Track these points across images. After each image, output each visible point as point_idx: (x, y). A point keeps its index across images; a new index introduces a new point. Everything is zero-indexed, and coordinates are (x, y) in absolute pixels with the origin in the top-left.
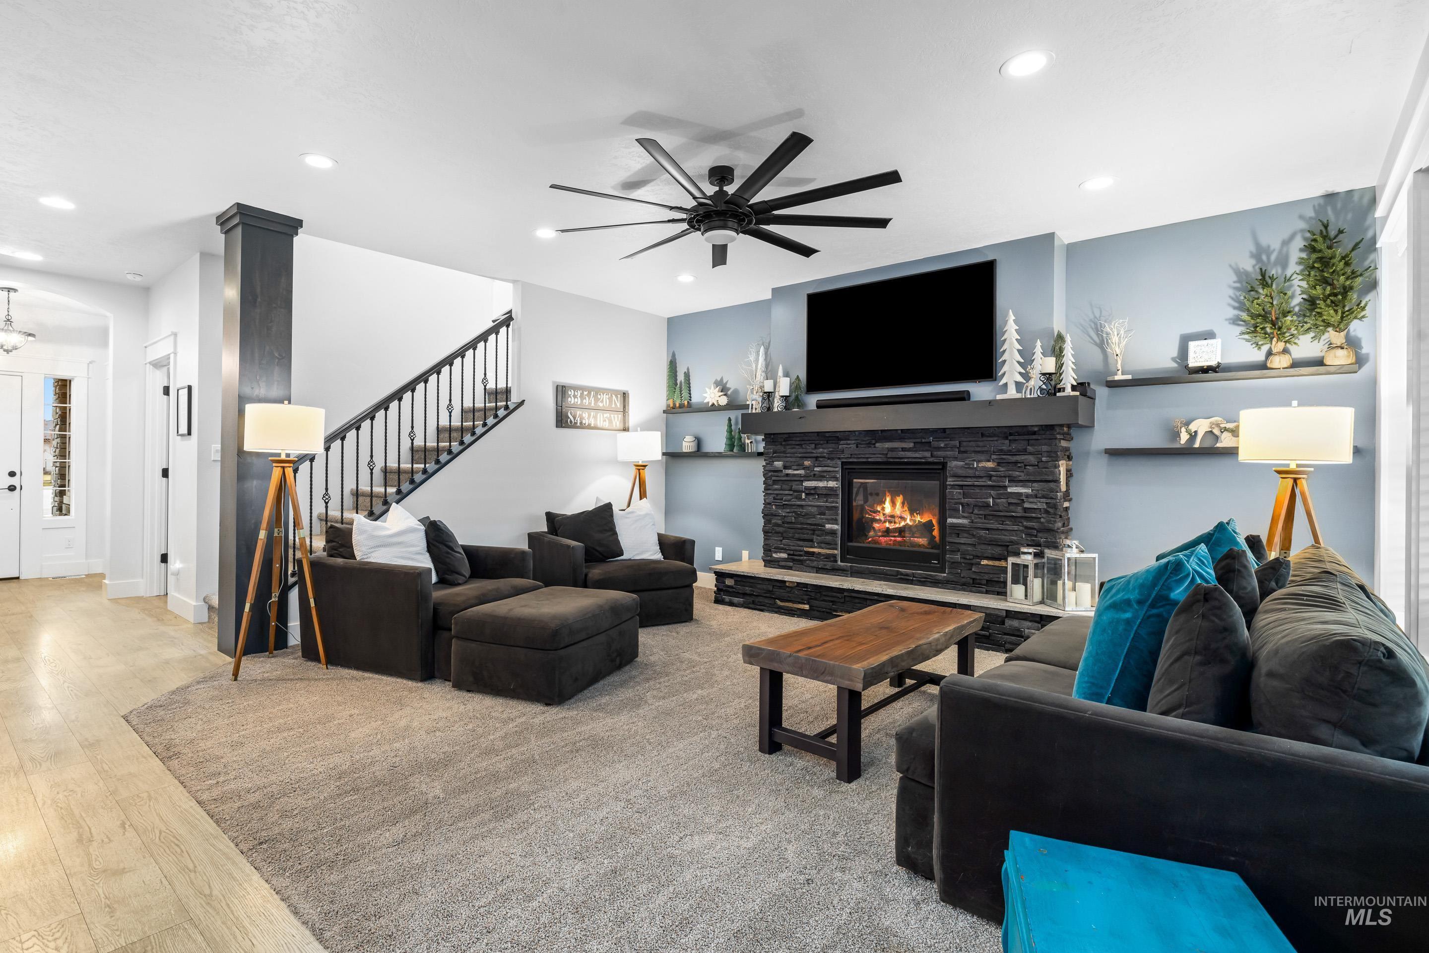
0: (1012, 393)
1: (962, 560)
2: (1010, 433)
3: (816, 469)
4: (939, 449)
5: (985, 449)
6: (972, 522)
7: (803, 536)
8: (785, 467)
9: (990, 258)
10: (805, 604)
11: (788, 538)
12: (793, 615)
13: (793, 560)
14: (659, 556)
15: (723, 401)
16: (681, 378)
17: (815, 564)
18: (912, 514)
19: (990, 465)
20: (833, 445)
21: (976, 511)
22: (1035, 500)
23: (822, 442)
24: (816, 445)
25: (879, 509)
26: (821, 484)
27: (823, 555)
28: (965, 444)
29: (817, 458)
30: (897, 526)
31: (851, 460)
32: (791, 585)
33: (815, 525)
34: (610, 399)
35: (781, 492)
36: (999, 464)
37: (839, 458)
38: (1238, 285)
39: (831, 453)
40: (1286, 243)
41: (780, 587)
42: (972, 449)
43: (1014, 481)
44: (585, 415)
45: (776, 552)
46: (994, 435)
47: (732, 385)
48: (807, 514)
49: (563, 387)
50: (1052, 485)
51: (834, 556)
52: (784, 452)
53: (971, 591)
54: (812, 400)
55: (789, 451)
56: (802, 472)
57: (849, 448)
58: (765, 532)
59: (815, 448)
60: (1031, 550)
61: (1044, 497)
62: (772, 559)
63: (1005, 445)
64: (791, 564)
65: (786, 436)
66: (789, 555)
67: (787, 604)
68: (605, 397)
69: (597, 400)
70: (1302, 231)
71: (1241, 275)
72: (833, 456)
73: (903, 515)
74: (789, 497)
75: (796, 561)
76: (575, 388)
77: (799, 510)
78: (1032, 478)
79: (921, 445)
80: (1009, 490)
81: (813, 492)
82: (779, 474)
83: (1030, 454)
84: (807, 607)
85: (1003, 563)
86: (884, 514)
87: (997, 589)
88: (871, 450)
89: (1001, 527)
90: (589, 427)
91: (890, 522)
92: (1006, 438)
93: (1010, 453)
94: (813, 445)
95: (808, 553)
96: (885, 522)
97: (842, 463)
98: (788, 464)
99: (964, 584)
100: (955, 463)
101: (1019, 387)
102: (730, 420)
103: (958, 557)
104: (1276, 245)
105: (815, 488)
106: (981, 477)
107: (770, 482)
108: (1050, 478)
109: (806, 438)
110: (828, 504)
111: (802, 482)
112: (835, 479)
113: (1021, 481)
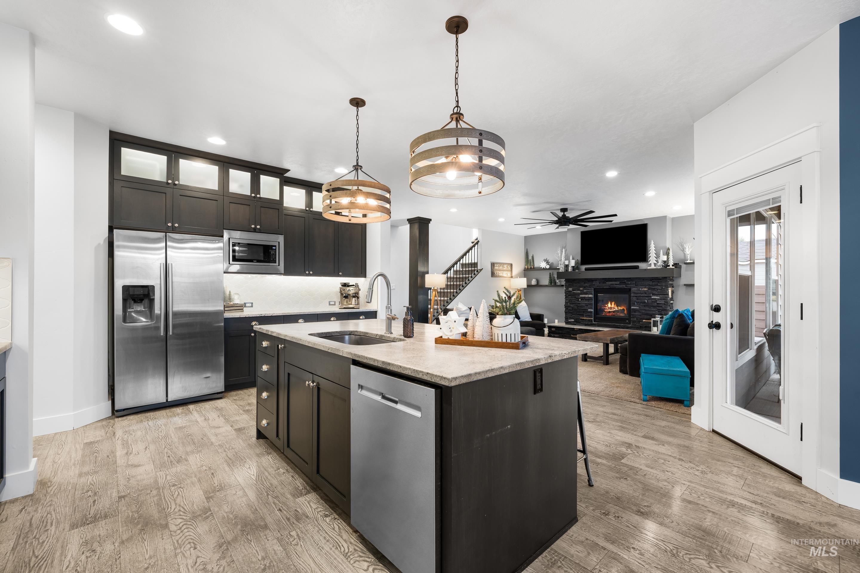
0: (653, 267)
1: (637, 320)
2: (652, 279)
3: (584, 291)
4: (628, 284)
5: (644, 284)
6: (640, 308)
7: (579, 314)
8: (573, 290)
9: (646, 223)
11: (574, 314)
14: (531, 320)
15: (548, 267)
16: (530, 258)
17: (584, 323)
18: (618, 307)
19: (646, 289)
20: (591, 283)
21: (641, 304)
22: (661, 300)
23: (587, 282)
24: (585, 283)
25: (606, 305)
26: (586, 296)
27: (587, 320)
28: (637, 282)
29: (585, 287)
30: (612, 310)
31: (597, 288)
32: (577, 329)
33: (584, 310)
34: (507, 266)
35: (572, 299)
36: (649, 289)
37: (593, 287)
39: (590, 285)
41: (573, 331)
42: (640, 284)
43: (654, 295)
44: (500, 273)
45: (570, 319)
46: (647, 280)
47: (551, 261)
48: (581, 306)
49: (494, 263)
50: (666, 296)
51: (592, 320)
52: (573, 285)
53: (639, 330)
54: (583, 267)
55: (574, 285)
56: (579, 292)
57: (597, 284)
58: (566, 312)
59: (584, 284)
60: (659, 316)
61: (663, 299)
63: (651, 283)
64: (575, 323)
65: (573, 280)
68: (505, 266)
69: (503, 267)
72: (591, 286)
73: (615, 307)
74: (574, 301)
75: (577, 322)
76: (497, 263)
77: (578, 305)
78: (660, 293)
79: (621, 283)
80: (652, 297)
81: (583, 299)
82: (571, 293)
83: (659, 286)
85: (650, 321)
88: (605, 284)
89: (649, 309)
90: (501, 277)
91: (610, 309)
92: (651, 281)
93: (652, 285)
94: (583, 283)
95: (582, 319)
97: (594, 289)
98: (574, 289)
99: (637, 328)
100: (634, 289)
101: (655, 264)
102: (550, 273)
103: (634, 319)
105: (584, 297)
106: (643, 293)
107: (567, 295)
108: (665, 293)
109: (581, 281)
110: (589, 303)
111: (579, 295)
112: (592, 294)
113: (656, 295)
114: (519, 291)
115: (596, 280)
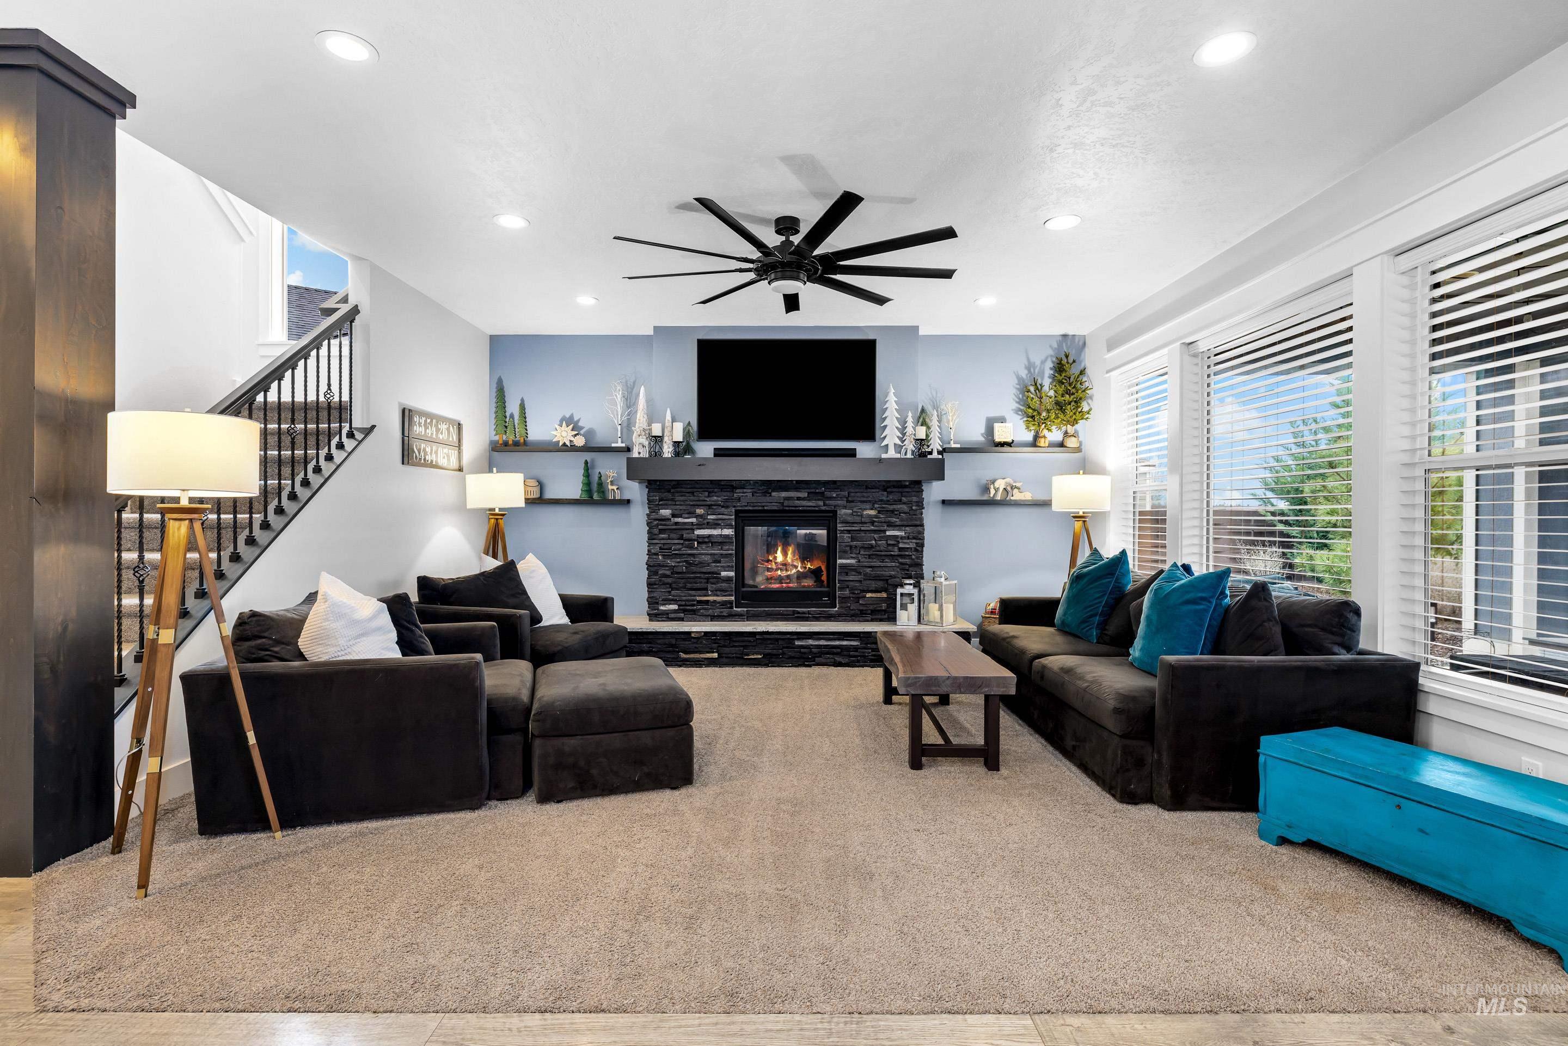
0: (892, 454)
1: (851, 595)
2: (887, 486)
3: (709, 517)
4: (831, 498)
5: (870, 499)
6: (859, 562)
7: (695, 586)
8: (674, 516)
9: (871, 337)
10: (713, 652)
11: (677, 589)
12: (700, 666)
13: (684, 611)
14: (565, 620)
15: (580, 441)
16: (513, 408)
17: (710, 612)
18: (802, 562)
19: (873, 512)
20: (728, 494)
21: (862, 552)
22: (908, 541)
23: (716, 490)
24: (709, 492)
25: (771, 558)
26: (715, 532)
27: (719, 603)
28: (852, 494)
29: (710, 506)
30: (789, 573)
31: (746, 508)
32: (697, 635)
33: (709, 573)
34: (448, 429)
35: (669, 541)
36: (879, 512)
37: (734, 507)
38: (1018, 386)
39: (726, 501)
40: (1043, 362)
41: (684, 640)
42: (859, 499)
43: (891, 525)
44: (428, 450)
45: (663, 605)
46: (876, 488)
47: (587, 423)
48: (700, 563)
49: (410, 410)
50: (920, 528)
51: (731, 602)
52: (672, 500)
53: (859, 621)
54: (705, 449)
55: (677, 498)
56: (694, 520)
57: (746, 498)
58: (650, 585)
59: (709, 496)
60: (912, 582)
61: (914, 538)
62: (659, 612)
63: (884, 496)
64: (683, 615)
65: (674, 483)
66: (679, 606)
67: (692, 656)
68: (443, 427)
69: (438, 430)
70: (1051, 356)
71: (1020, 379)
72: (729, 504)
74: (678, 547)
75: (688, 611)
76: (422, 414)
77: (691, 559)
78: (905, 523)
79: (812, 495)
80: (888, 533)
81: (706, 540)
82: (668, 523)
83: (904, 503)
84: (715, 655)
85: (892, 595)
86: (776, 563)
87: (879, 617)
88: (768, 499)
89: (882, 564)
90: (437, 466)
91: (782, 570)
92: (885, 490)
93: (888, 502)
94: (706, 494)
95: (700, 602)
96: (777, 570)
97: (736, 511)
98: (677, 512)
99: (852, 616)
100: (844, 511)
101: (898, 448)
102: (586, 462)
103: (847, 592)
104: (1038, 363)
105: (710, 536)
106: (866, 523)
107: (656, 531)
108: (918, 523)
109: (697, 486)
110: (721, 552)
111: (693, 530)
112: (729, 526)
113: (897, 526)
114: (497, 519)
115: (742, 484)
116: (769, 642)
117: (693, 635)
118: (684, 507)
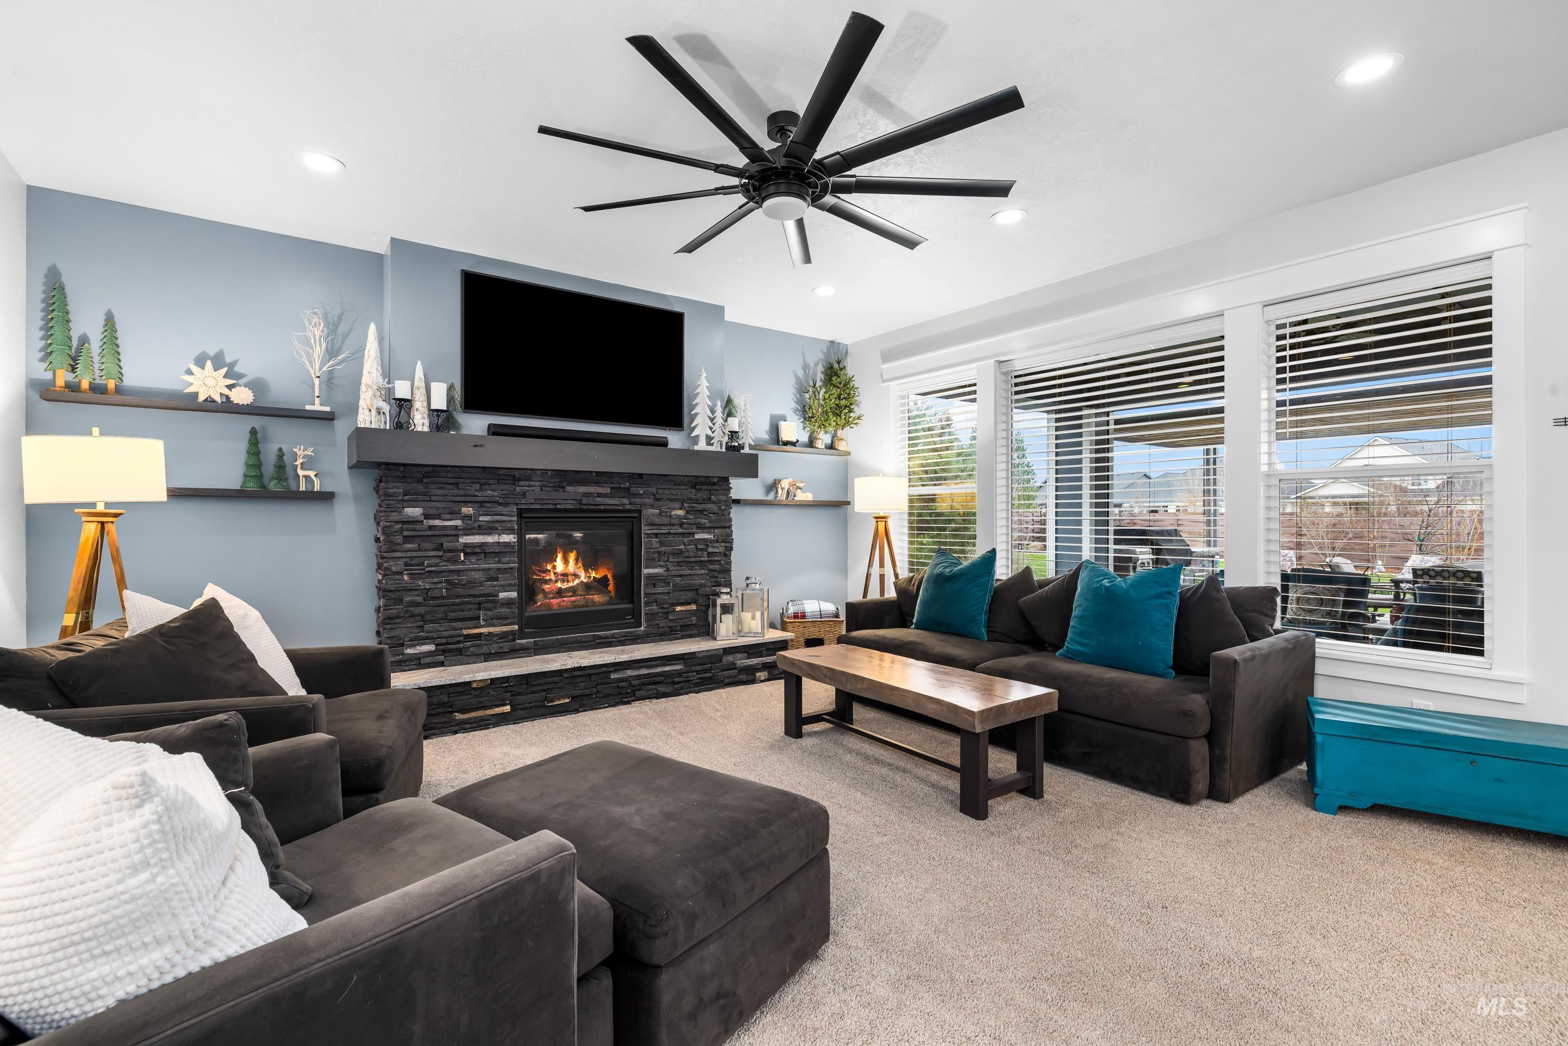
0: (702, 446)
1: (660, 610)
2: (699, 482)
3: (481, 518)
4: (636, 495)
5: (678, 497)
6: (668, 570)
7: (461, 615)
8: (427, 516)
9: (678, 309)
10: (504, 705)
11: (432, 622)
12: (486, 727)
13: (444, 652)
15: (242, 396)
17: (485, 649)
18: (586, 570)
19: (681, 513)
20: (508, 487)
21: (671, 559)
23: (491, 481)
24: (481, 485)
25: (549, 567)
26: (490, 539)
27: (497, 635)
28: (660, 491)
29: (482, 503)
30: (571, 584)
31: (533, 507)
32: (481, 684)
33: (483, 595)
35: (419, 554)
36: (688, 512)
37: (517, 504)
38: (796, 386)
39: (506, 496)
40: (816, 365)
41: (461, 693)
42: (667, 497)
43: (701, 528)
45: (410, 647)
46: (685, 483)
47: (249, 367)
48: (470, 582)
50: (728, 530)
51: (512, 633)
52: (424, 494)
53: (669, 640)
54: (475, 424)
55: (432, 491)
56: (458, 523)
57: (534, 494)
59: (480, 490)
61: (723, 541)
62: (406, 657)
63: (690, 493)
64: (442, 658)
65: (424, 470)
66: (437, 645)
67: (473, 714)
70: (822, 360)
71: (797, 378)
72: (509, 501)
73: (578, 572)
74: (433, 561)
75: (452, 652)
77: (454, 578)
78: (715, 525)
79: (617, 491)
80: (697, 536)
81: (478, 550)
82: (418, 527)
83: (713, 503)
84: (507, 708)
85: (693, 607)
86: (555, 573)
87: (690, 632)
88: (561, 495)
89: (691, 572)
91: (563, 581)
92: (694, 487)
93: (697, 501)
94: (478, 486)
95: (469, 637)
96: (556, 581)
97: (519, 510)
98: (432, 512)
99: (661, 635)
100: (651, 511)
101: (709, 440)
102: (253, 432)
103: (655, 607)
104: (812, 365)
105: (482, 545)
106: (674, 525)
107: (391, 539)
108: (726, 525)
109: (465, 475)
110: (499, 565)
111: (457, 536)
112: (510, 531)
113: (706, 528)
114: (103, 524)
115: (527, 474)
116: (579, 680)
117: (474, 685)
118: (443, 505)
